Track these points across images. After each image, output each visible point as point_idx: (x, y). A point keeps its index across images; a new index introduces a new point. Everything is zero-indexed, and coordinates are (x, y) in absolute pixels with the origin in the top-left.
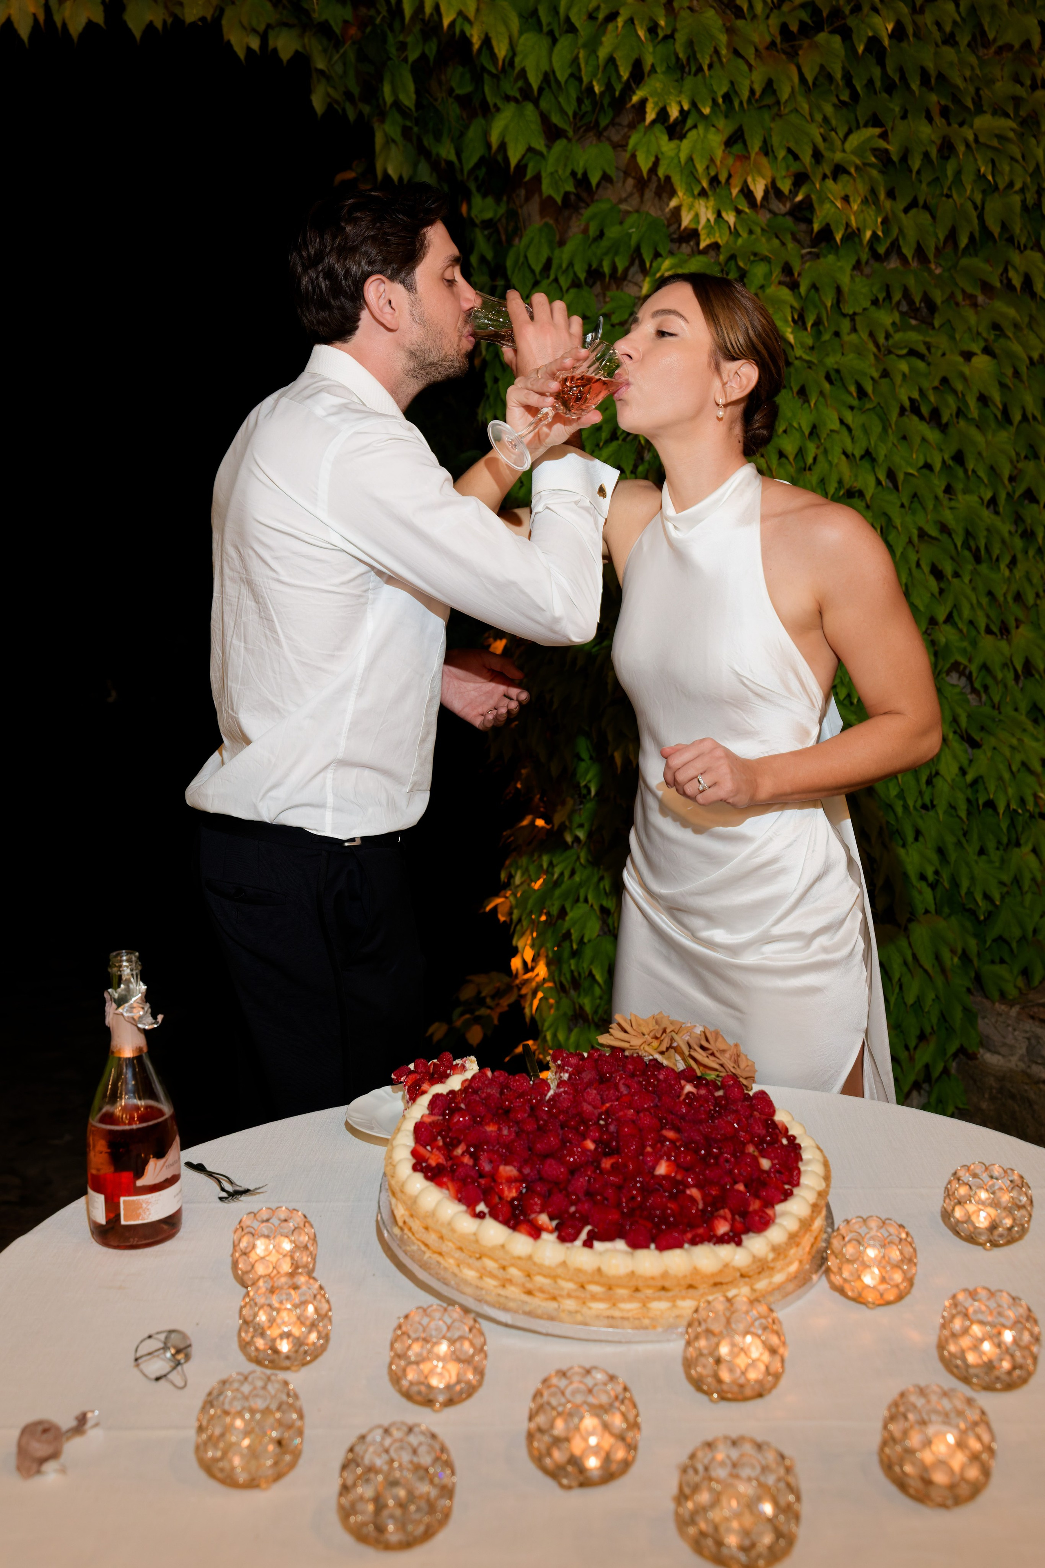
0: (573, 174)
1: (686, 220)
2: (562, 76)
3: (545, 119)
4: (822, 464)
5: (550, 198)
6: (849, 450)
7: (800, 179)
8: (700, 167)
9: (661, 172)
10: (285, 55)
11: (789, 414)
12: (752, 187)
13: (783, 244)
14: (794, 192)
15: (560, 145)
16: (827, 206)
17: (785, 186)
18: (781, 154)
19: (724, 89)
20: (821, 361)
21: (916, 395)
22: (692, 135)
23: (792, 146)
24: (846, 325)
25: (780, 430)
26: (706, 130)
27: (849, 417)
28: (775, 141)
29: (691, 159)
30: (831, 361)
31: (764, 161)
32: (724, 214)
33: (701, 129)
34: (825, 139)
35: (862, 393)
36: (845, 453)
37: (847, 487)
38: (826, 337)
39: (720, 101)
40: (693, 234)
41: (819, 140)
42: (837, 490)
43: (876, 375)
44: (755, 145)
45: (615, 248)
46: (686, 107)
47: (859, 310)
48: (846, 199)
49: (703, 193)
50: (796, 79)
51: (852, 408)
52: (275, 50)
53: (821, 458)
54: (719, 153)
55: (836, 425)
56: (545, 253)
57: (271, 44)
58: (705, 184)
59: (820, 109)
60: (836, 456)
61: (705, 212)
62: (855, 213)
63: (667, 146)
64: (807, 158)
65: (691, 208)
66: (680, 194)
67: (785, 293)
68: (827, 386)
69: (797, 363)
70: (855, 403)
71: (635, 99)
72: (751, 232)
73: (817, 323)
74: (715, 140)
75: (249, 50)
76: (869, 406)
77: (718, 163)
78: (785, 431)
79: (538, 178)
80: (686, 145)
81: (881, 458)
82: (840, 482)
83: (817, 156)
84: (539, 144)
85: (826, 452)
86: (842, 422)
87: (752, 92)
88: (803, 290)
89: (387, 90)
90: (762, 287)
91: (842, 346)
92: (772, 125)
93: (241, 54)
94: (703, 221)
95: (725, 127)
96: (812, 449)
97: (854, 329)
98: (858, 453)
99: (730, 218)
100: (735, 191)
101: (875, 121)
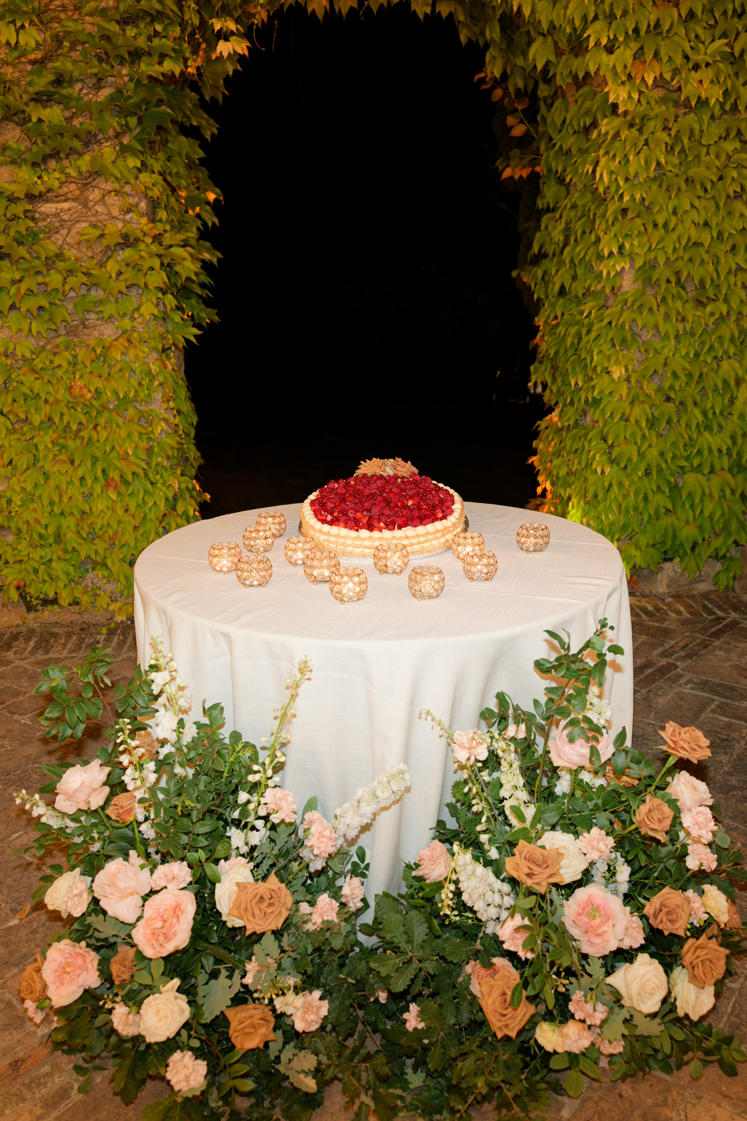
0: (571, 72)
1: (612, 99)
2: (557, 25)
3: (556, 43)
4: (680, 229)
5: (560, 86)
6: (696, 222)
7: (676, 72)
8: (619, 69)
9: (601, 73)
10: (444, 15)
11: (662, 202)
12: (646, 79)
13: (668, 108)
14: (672, 79)
15: (564, 58)
16: (689, 86)
17: (668, 76)
18: (665, 59)
19: (633, 26)
20: (685, 172)
21: (738, 190)
22: (617, 52)
23: (672, 55)
24: (704, 151)
25: (655, 211)
26: (625, 49)
27: (697, 203)
28: (663, 52)
29: (614, 67)
30: (691, 173)
31: (656, 63)
32: (633, 95)
33: (622, 48)
34: (692, 48)
35: (706, 190)
36: (693, 222)
37: (693, 241)
38: (690, 158)
39: (630, 33)
40: (615, 106)
41: (688, 49)
42: (687, 243)
43: (715, 179)
44: (649, 56)
45: (586, 114)
46: (612, 38)
47: (712, 142)
48: (701, 82)
49: (623, 83)
50: (676, 16)
51: (699, 197)
52: (439, 13)
53: (680, 225)
54: (630, 61)
55: (688, 207)
56: (563, 115)
57: (437, 10)
58: (624, 78)
59: (694, 30)
60: (688, 224)
61: (623, 94)
62: (705, 90)
63: (605, 58)
64: (679, 60)
65: (616, 91)
66: (610, 84)
67: (664, 136)
68: (683, 186)
69: (669, 174)
70: (701, 193)
71: (585, 35)
72: (648, 103)
73: (683, 151)
74: (629, 55)
75: (426, 14)
76: (708, 196)
77: (629, 66)
78: (659, 211)
79: (554, 76)
80: (613, 57)
81: (714, 225)
82: (689, 239)
83: (687, 57)
84: (553, 58)
85: (682, 222)
86: (692, 206)
87: (649, 26)
88: (673, 133)
89: (487, 32)
90: (653, 133)
91: (699, 163)
92: (662, 43)
93: (421, 16)
94: (621, 99)
95: (635, 46)
96: (674, 220)
97: (708, 153)
98: (701, 222)
99: (636, 96)
100: (638, 82)
101: (724, 35)
